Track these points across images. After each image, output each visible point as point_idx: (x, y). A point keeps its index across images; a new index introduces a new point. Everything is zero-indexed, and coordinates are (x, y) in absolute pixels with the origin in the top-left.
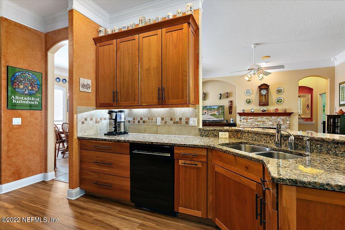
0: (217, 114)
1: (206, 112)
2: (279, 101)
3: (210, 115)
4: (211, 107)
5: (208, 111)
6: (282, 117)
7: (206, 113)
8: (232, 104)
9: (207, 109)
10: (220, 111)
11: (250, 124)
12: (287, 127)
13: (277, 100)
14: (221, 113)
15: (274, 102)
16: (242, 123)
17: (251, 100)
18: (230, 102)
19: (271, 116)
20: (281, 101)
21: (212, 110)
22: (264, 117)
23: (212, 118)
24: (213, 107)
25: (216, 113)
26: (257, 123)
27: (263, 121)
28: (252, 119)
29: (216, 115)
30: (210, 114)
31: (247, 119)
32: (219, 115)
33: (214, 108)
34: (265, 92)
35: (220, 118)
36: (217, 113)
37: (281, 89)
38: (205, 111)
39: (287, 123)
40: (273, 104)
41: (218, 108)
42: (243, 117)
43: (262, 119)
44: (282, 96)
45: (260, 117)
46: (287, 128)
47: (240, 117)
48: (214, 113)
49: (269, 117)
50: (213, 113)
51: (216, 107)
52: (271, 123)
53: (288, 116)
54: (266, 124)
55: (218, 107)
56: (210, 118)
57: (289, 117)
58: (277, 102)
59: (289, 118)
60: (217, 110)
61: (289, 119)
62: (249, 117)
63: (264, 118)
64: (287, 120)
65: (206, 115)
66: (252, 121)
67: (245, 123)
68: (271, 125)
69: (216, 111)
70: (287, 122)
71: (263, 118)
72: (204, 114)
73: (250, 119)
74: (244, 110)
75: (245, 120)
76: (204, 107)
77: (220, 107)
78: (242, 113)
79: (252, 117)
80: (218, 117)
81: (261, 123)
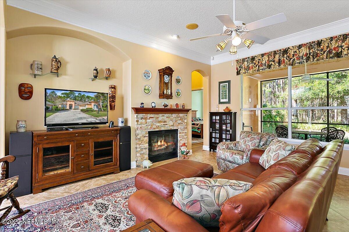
0: (96, 109)
1: (73, 103)
3: (82, 111)
4: (82, 94)
5: (77, 102)
7: (73, 107)
8: (115, 93)
9: (75, 99)
10: (101, 104)
11: (149, 127)
14: (103, 107)
16: (140, 126)
17: (150, 89)
18: (112, 88)
19: (172, 114)
20: (179, 93)
21: (85, 101)
23: (85, 118)
24: (86, 94)
25: (93, 106)
26: (158, 124)
27: (164, 121)
28: (152, 118)
29: (92, 111)
30: (81, 108)
31: (146, 119)
32: (99, 111)
33: (88, 97)
35: (100, 118)
36: (95, 107)
38: (71, 103)
39: (185, 123)
41: (96, 97)
42: (141, 115)
43: (163, 117)
45: (161, 115)
47: (137, 114)
48: (90, 107)
49: (170, 115)
50: (87, 107)
51: (92, 95)
52: (171, 123)
53: (185, 113)
54: (167, 124)
55: (96, 94)
56: (81, 118)
60: (94, 102)
62: (149, 116)
64: (185, 118)
65: (72, 110)
66: (153, 122)
67: (144, 125)
68: (172, 126)
69: (93, 104)
70: (185, 121)
72: (68, 108)
73: (150, 118)
74: (143, 104)
75: (144, 121)
76: (68, 92)
77: (101, 96)
78: (139, 108)
79: (152, 116)
80: (97, 114)
81: (162, 123)
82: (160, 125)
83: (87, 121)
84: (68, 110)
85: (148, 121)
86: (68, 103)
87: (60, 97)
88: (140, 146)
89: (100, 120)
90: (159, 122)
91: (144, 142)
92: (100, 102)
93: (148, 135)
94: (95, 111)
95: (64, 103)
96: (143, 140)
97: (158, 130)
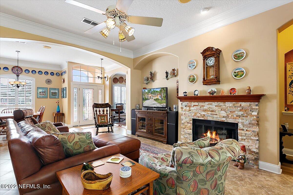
0: (160, 99)
1: (151, 96)
2: (238, 74)
4: (154, 90)
5: (152, 95)
6: (243, 104)
7: (151, 98)
10: (163, 95)
11: (193, 114)
12: (253, 122)
13: (235, 73)
14: (164, 97)
15: (230, 76)
16: (184, 112)
17: (195, 77)
19: (224, 102)
20: (241, 74)
21: (155, 94)
22: (213, 103)
24: (156, 90)
25: (159, 97)
26: (203, 113)
27: (211, 110)
28: (196, 105)
30: (154, 98)
31: (190, 106)
32: (161, 100)
33: (157, 92)
34: (212, 61)
35: (162, 104)
37: (241, 52)
39: (253, 116)
40: (228, 81)
41: (160, 91)
42: (185, 103)
43: (210, 106)
44: (243, 65)
46: (253, 125)
47: (181, 102)
49: (221, 104)
50: (156, 97)
51: (158, 90)
52: (223, 113)
53: (254, 102)
54: (216, 115)
55: (160, 89)
56: (154, 104)
57: (257, 103)
58: (235, 76)
59: (257, 105)
61: (257, 107)
62: (193, 104)
63: (214, 105)
64: (253, 109)
65: (151, 99)
66: (197, 110)
67: (188, 112)
68: (224, 117)
69: (159, 95)
70: (253, 113)
71: (211, 104)
72: (149, 98)
73: (194, 106)
74: (186, 92)
75: (188, 108)
76: (149, 90)
77: (163, 90)
78: (183, 97)
79: (196, 104)
80: (161, 102)
81: (209, 113)
82: (206, 114)
83: (156, 106)
84: (149, 99)
85: (192, 108)
86: (149, 96)
87: (147, 93)
88: (184, 130)
89: (162, 106)
90: (205, 111)
91: (188, 128)
92: (162, 94)
93: (191, 122)
94: (160, 100)
95: (148, 96)
96: (186, 126)
97: (203, 119)
